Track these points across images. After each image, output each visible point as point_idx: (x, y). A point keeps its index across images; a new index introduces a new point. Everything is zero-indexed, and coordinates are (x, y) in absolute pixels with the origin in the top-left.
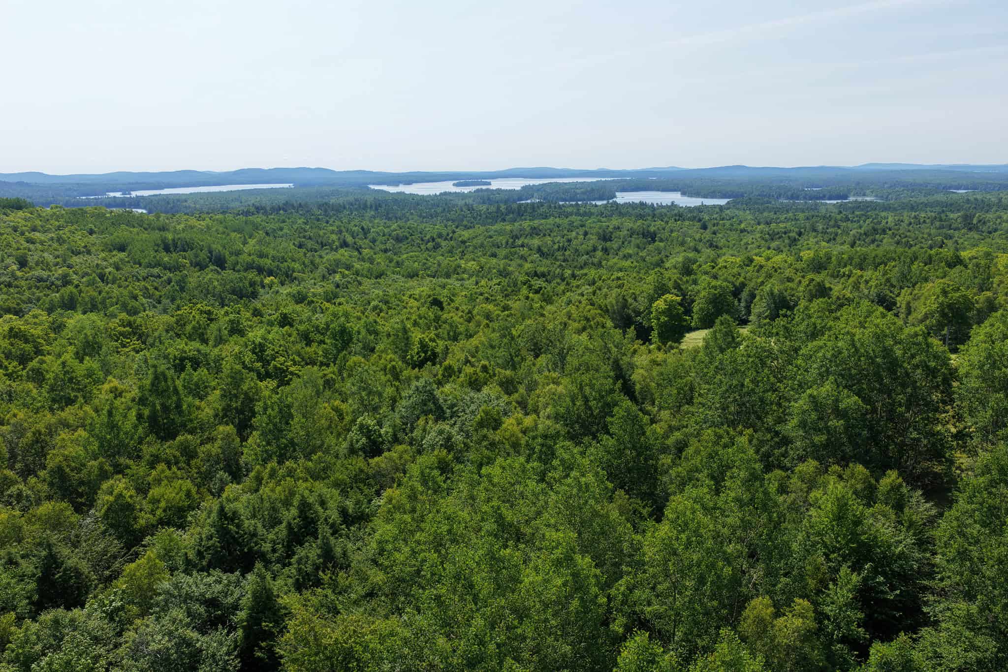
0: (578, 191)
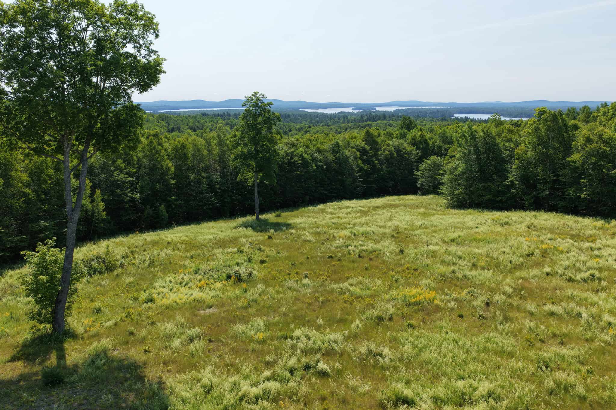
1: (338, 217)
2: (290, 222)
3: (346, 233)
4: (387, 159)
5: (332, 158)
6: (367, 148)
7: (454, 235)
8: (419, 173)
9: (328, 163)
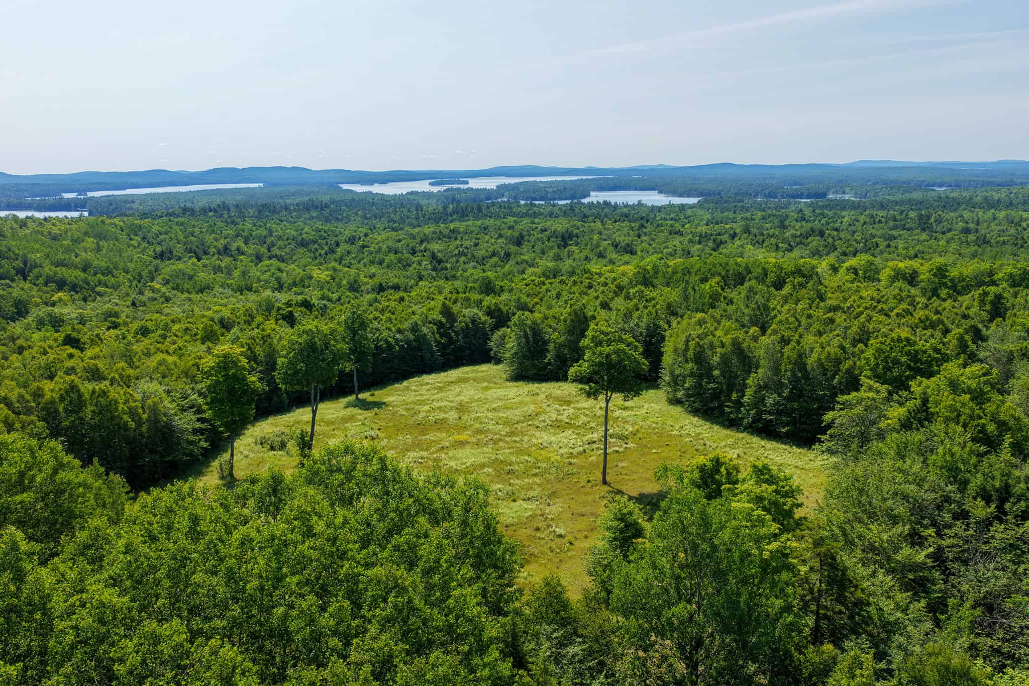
0: (550, 190)
1: (421, 395)
2: (385, 400)
3: (427, 408)
4: (463, 330)
5: (411, 337)
6: (444, 320)
7: (495, 405)
8: (492, 344)
9: (408, 342)
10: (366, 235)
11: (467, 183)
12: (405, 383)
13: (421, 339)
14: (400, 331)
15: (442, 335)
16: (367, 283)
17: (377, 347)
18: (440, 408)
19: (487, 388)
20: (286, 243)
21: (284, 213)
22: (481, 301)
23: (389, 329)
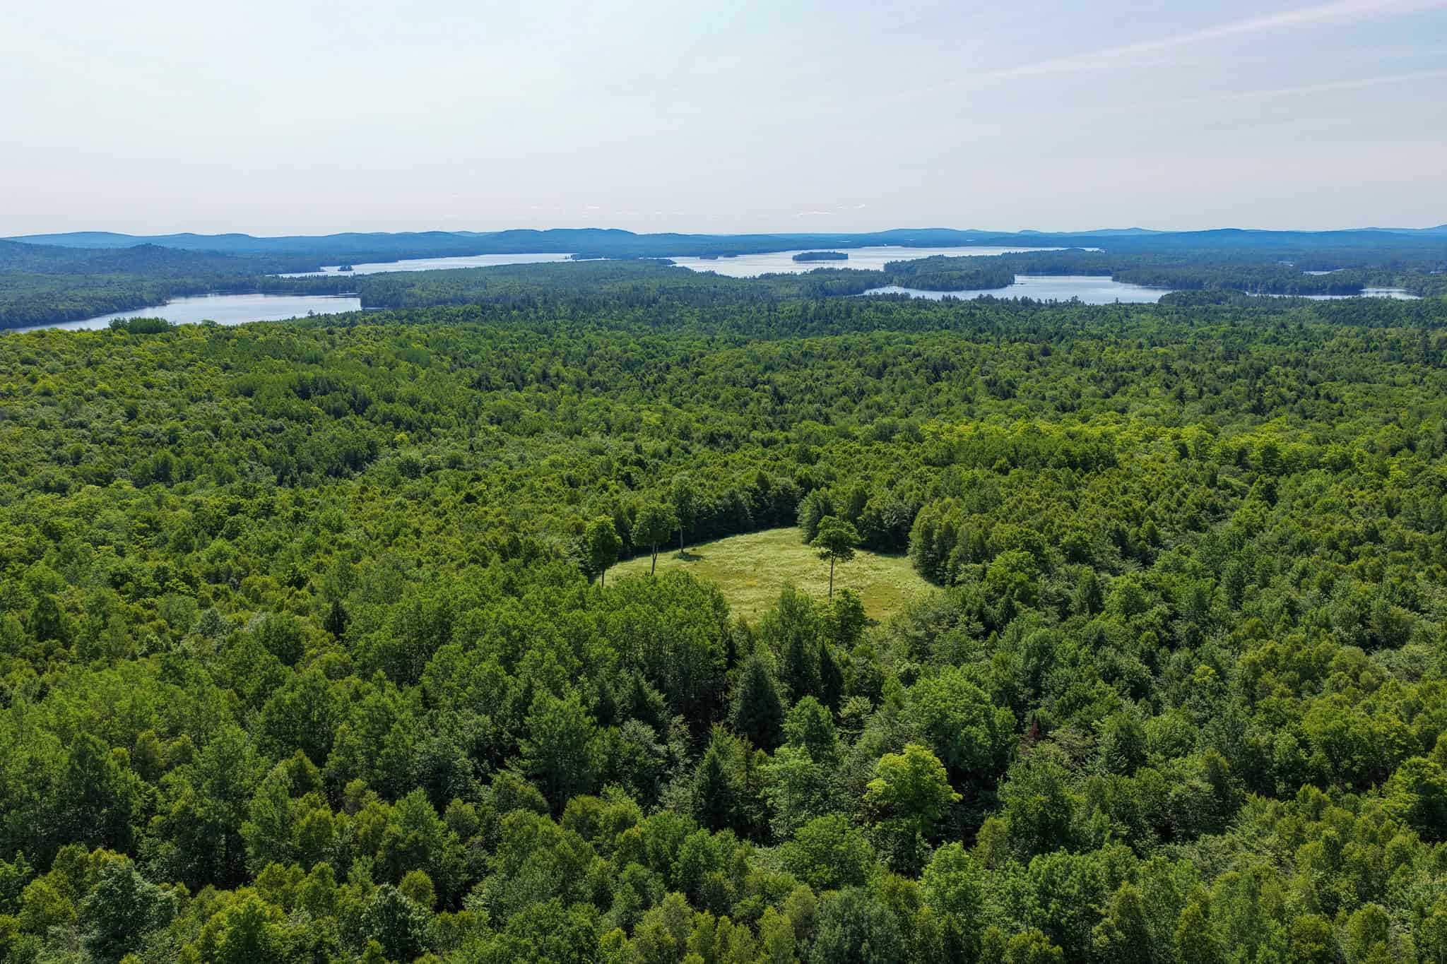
1: (730, 551)
2: (703, 554)
3: (733, 561)
4: (774, 497)
5: (729, 502)
6: (759, 488)
7: (784, 562)
8: (797, 509)
9: (726, 507)
10: (702, 355)
11: (845, 257)
12: (721, 542)
13: (736, 504)
14: (719, 498)
15: (756, 501)
16: (698, 430)
17: (699, 511)
18: (742, 563)
19: (784, 549)
20: (609, 363)
21: (603, 312)
22: (794, 470)
23: (710, 496)
